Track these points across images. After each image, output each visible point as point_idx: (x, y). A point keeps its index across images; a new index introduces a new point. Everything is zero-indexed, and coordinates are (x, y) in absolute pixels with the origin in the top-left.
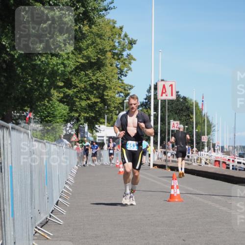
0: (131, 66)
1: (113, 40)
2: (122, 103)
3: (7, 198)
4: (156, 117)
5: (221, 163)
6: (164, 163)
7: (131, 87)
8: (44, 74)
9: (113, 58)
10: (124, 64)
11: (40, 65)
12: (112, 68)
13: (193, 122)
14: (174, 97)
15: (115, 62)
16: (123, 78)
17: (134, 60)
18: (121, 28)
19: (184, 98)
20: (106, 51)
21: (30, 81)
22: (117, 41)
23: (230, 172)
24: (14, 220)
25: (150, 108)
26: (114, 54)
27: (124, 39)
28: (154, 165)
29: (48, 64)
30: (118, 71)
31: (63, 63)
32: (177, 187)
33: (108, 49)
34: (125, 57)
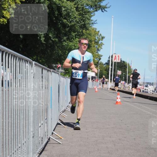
0: (102, 47)
1: (95, 36)
2: (98, 63)
3: (49, 100)
4: (112, 69)
5: (138, 89)
6: (114, 88)
7: (102, 56)
8: (66, 49)
9: (95, 43)
10: (99, 46)
11: (65, 45)
12: (94, 48)
13: (127, 72)
14: (119, 61)
15: (96, 45)
16: (99, 52)
17: (104, 44)
18: (99, 32)
19: (124, 62)
20: (92, 41)
21: (60, 52)
22: (97, 37)
23: (142, 93)
24: (51, 110)
25: (109, 65)
26: (95, 42)
27: (100, 36)
28: (110, 89)
29: (68, 45)
30: (97, 49)
31: (74, 45)
32: (120, 98)
33: (93, 40)
34: (100, 43)
